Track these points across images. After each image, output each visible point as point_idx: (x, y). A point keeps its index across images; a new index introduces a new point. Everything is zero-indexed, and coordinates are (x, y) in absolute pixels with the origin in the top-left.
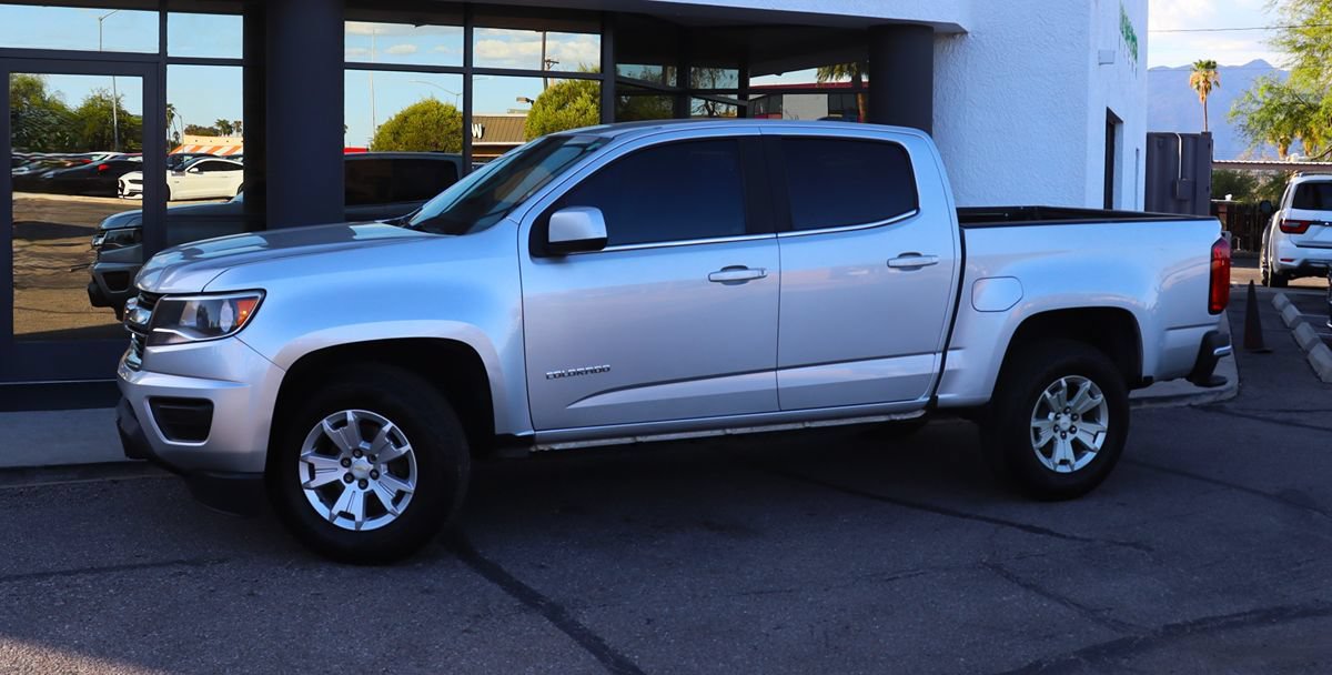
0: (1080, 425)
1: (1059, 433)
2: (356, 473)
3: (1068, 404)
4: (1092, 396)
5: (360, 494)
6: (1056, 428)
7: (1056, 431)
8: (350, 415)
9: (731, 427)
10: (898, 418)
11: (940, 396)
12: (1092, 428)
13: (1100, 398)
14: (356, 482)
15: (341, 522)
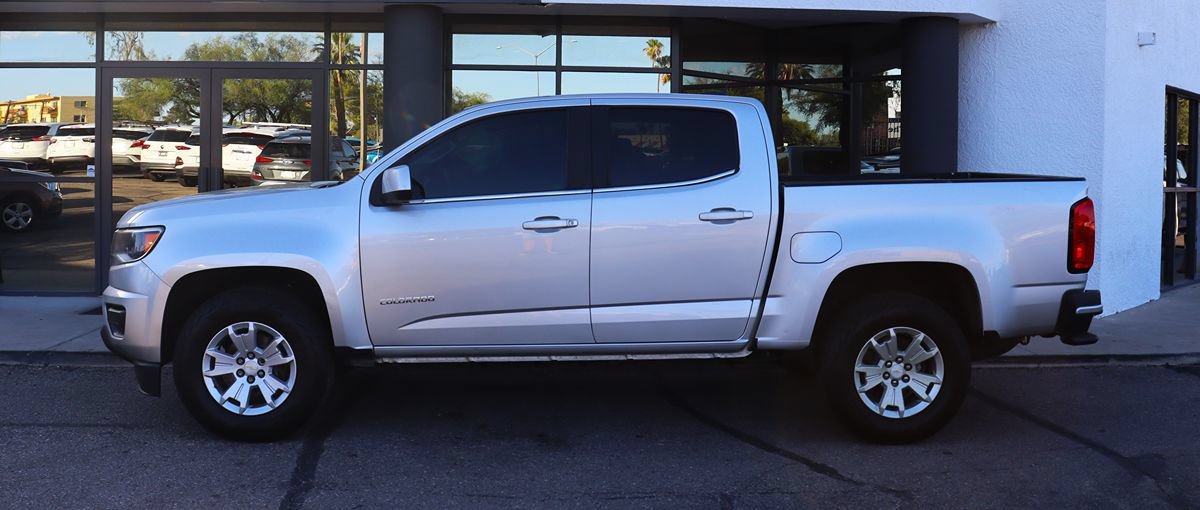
0: (913, 374)
1: (890, 380)
2: (247, 371)
3: (899, 354)
4: (927, 349)
5: (247, 387)
6: (886, 375)
7: (886, 378)
8: (251, 326)
9: (557, 354)
10: (723, 357)
11: (759, 339)
12: (927, 379)
13: (935, 350)
14: (245, 377)
15: (228, 406)
